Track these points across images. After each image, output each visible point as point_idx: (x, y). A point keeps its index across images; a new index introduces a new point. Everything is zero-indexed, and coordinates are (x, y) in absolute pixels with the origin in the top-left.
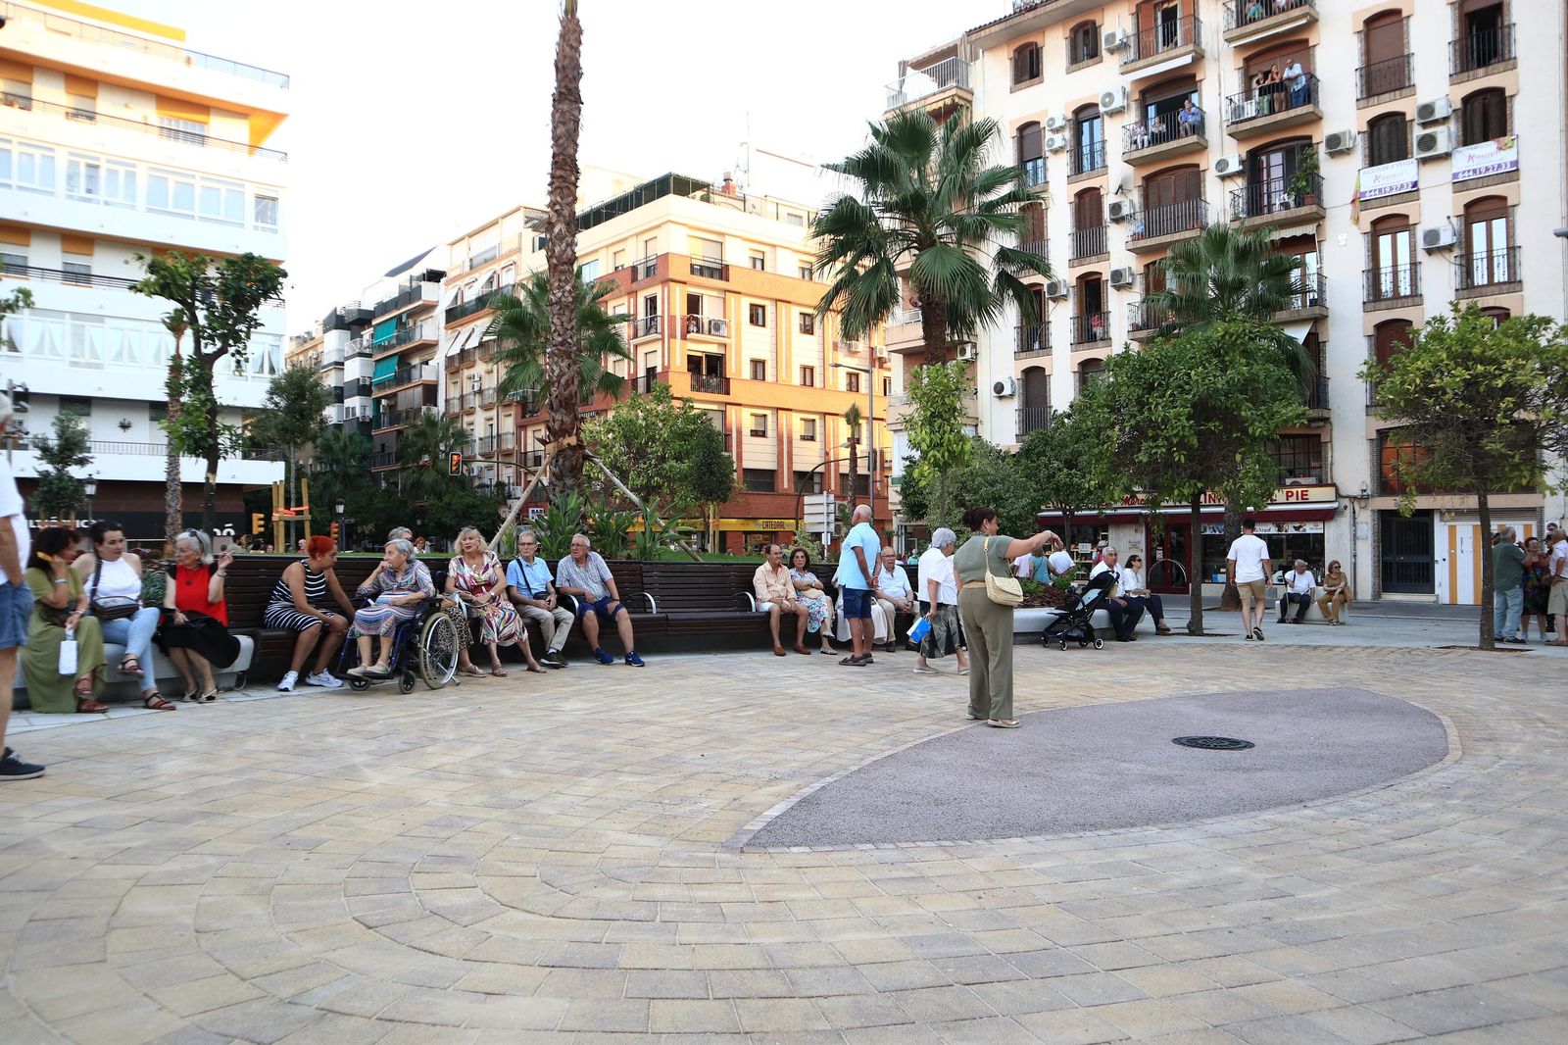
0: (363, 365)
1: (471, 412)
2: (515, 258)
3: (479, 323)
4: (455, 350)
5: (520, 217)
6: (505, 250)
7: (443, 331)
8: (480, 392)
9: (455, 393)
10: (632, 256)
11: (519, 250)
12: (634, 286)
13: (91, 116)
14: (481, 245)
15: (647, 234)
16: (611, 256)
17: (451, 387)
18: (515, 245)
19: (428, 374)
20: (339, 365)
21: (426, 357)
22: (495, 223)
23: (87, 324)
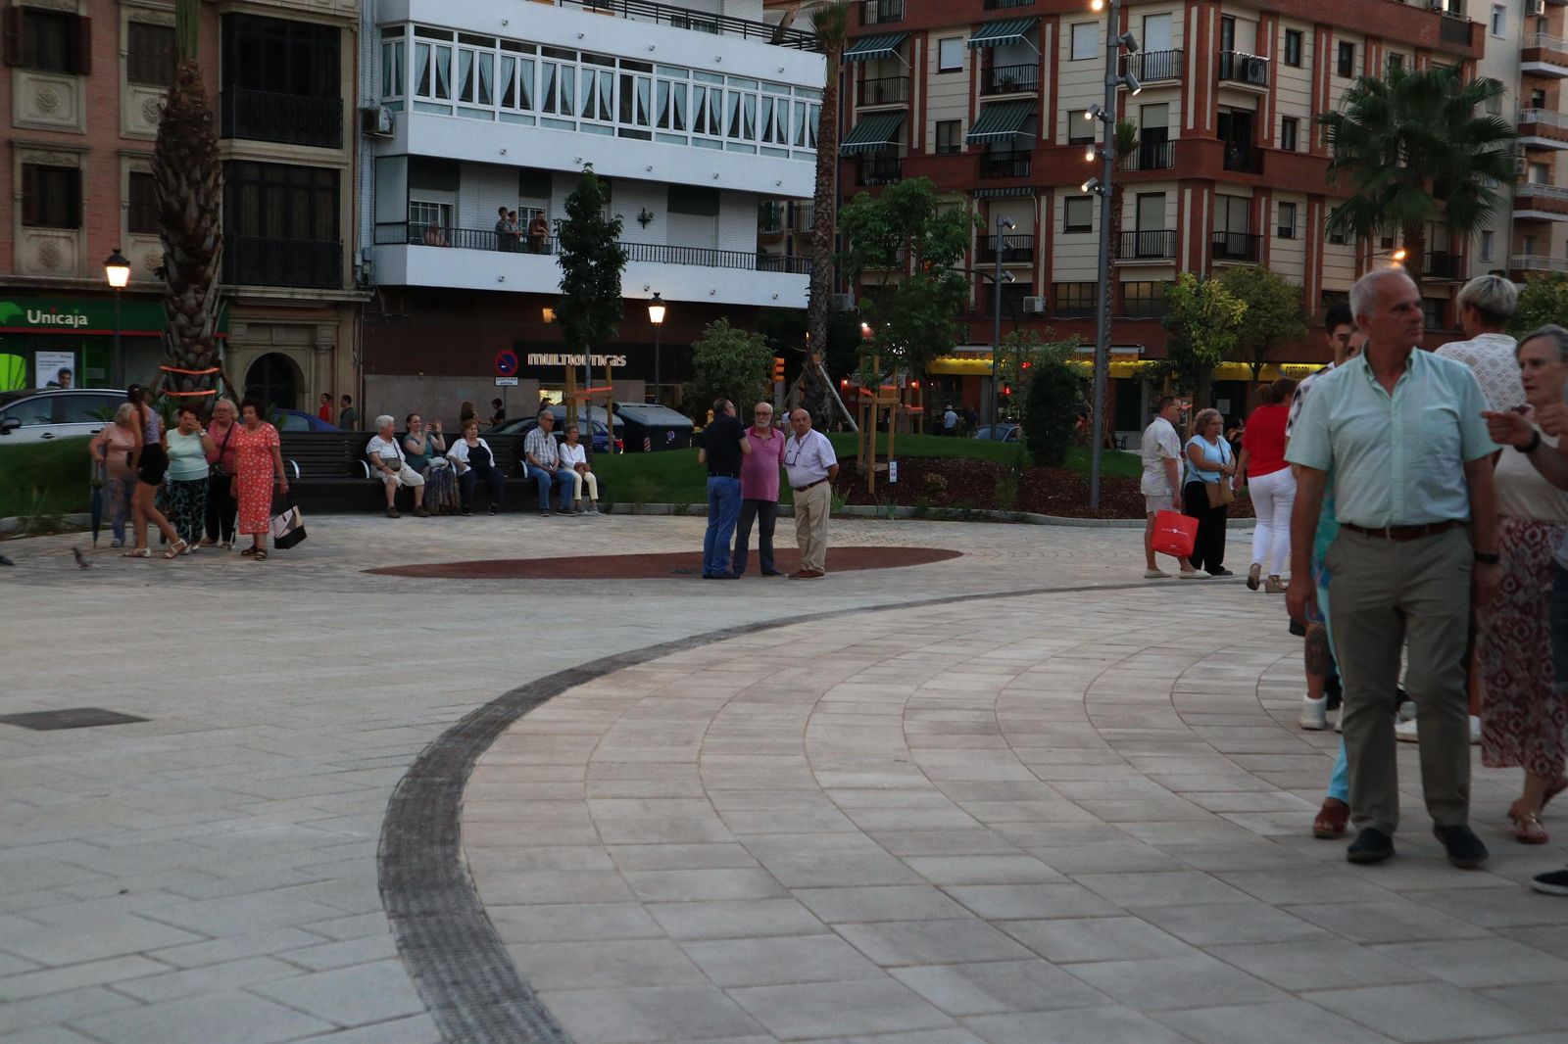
23: (635, 74)
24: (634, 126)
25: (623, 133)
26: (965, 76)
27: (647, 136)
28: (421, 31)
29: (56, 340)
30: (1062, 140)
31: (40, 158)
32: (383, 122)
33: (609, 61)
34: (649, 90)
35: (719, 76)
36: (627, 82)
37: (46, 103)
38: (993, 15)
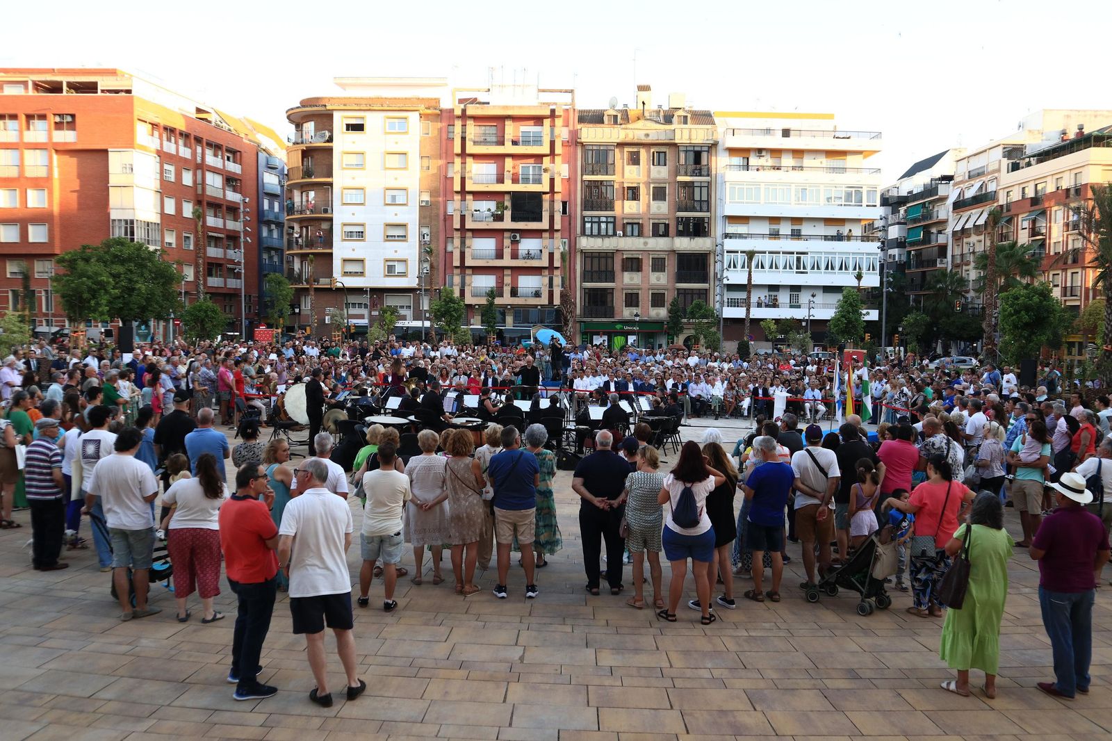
0: (900, 229)
1: (968, 264)
2: (996, 175)
3: (973, 211)
4: (958, 228)
5: (1000, 151)
6: (991, 168)
7: (951, 214)
8: (974, 252)
9: (958, 252)
10: (1066, 183)
11: (999, 170)
12: (1067, 201)
13: (801, 168)
14: (975, 164)
15: (1077, 171)
16: (1054, 180)
17: (956, 247)
18: (996, 167)
19: (941, 239)
20: (885, 229)
21: (940, 228)
22: (985, 151)
23: (802, 256)
24: (802, 270)
25: (797, 272)
26: (1027, 231)
27: (807, 273)
28: (727, 252)
29: (632, 333)
30: (1052, 253)
31: (630, 291)
32: (719, 276)
33: (793, 253)
34: (807, 260)
35: (835, 253)
36: (798, 259)
37: (632, 279)
38: (1033, 208)
